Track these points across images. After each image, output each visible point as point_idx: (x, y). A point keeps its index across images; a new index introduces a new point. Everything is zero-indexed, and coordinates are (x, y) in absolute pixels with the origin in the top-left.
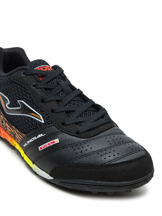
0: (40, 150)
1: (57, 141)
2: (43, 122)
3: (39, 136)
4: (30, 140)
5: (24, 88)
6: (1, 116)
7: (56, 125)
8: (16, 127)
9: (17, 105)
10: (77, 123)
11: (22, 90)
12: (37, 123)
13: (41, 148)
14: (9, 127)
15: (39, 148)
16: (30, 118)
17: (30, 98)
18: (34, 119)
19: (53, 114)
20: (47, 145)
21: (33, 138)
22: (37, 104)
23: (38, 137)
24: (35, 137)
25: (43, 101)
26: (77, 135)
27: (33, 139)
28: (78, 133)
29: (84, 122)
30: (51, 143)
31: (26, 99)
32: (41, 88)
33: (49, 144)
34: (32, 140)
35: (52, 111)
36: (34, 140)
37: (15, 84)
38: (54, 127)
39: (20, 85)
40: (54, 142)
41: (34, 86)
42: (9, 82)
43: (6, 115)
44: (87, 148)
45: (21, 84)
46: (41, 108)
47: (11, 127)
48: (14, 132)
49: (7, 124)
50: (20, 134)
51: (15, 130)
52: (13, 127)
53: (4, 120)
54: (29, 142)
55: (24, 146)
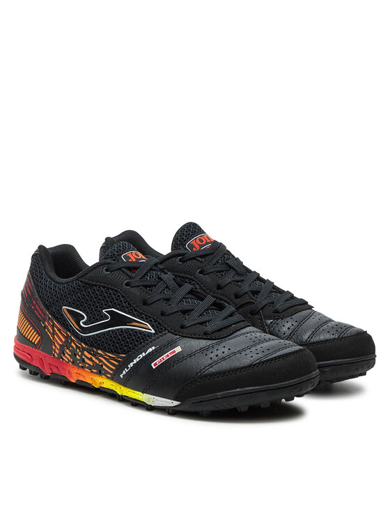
0: (154, 368)
1: (178, 349)
2: (153, 331)
3: (150, 350)
4: (135, 360)
5: (112, 290)
6: (73, 344)
7: (172, 331)
8: (104, 350)
9: (102, 316)
10: (201, 323)
11: (110, 294)
12: (145, 335)
13: (155, 365)
14: (89, 356)
15: (152, 364)
16: (132, 330)
17: (125, 302)
18: (139, 331)
19: (163, 318)
20: (165, 357)
22: (138, 309)
23: (148, 352)
24: (143, 353)
25: (145, 303)
26: (205, 337)
27: (139, 357)
28: (206, 334)
29: (209, 321)
30: (170, 353)
31: (119, 305)
32: (139, 286)
33: (168, 356)
34: (138, 359)
35: (163, 314)
36: (141, 357)
37: (95, 288)
38: (170, 334)
39: (104, 287)
40: (175, 351)
41: (127, 284)
42: (83, 287)
43: (82, 338)
44: (223, 350)
45: (106, 285)
46: (145, 313)
47: (94, 355)
48: (100, 361)
49: (85, 353)
50: (113, 359)
51: (101, 356)
52: (100, 352)
53: (79, 348)
54: (131, 364)
55: (121, 376)
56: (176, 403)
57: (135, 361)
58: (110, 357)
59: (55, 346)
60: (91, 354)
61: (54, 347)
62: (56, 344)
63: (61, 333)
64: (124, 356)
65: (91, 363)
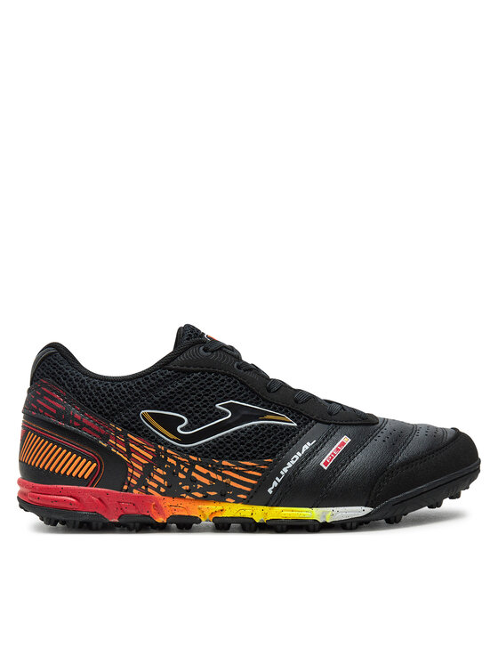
0: (326, 468)
1: (347, 439)
2: (295, 424)
3: (306, 447)
4: (288, 464)
6: (169, 460)
8: (232, 458)
9: (216, 414)
13: (326, 464)
14: (205, 471)
15: (321, 465)
20: (335, 452)
21: (295, 456)
23: (303, 451)
24: (298, 453)
25: (269, 390)
27: (295, 459)
30: (340, 446)
33: (338, 449)
34: (293, 462)
36: (297, 458)
40: (343, 443)
43: (185, 450)
47: (214, 470)
48: (225, 476)
49: (197, 467)
50: (253, 468)
51: (228, 468)
52: (225, 463)
53: (183, 463)
54: (285, 470)
55: (270, 491)
56: (368, 510)
57: (290, 465)
58: (247, 467)
59: (133, 468)
60: (208, 468)
61: (130, 470)
62: (134, 464)
63: (143, 449)
64: (270, 460)
65: (207, 482)
